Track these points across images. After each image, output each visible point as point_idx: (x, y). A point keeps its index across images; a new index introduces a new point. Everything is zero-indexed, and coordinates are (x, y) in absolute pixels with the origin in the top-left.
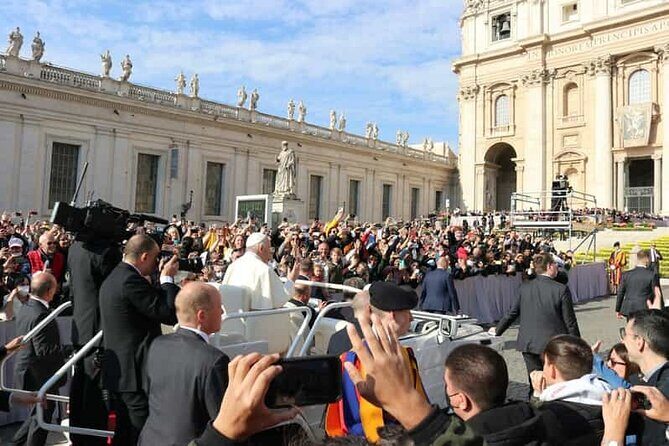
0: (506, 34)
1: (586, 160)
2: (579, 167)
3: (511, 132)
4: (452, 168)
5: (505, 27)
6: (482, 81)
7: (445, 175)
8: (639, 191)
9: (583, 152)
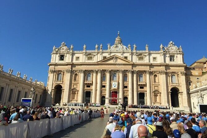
0: (63, 60)
1: (78, 91)
2: (76, 92)
3: (62, 82)
4: (44, 89)
5: (63, 58)
6: (56, 69)
7: (43, 91)
8: (87, 98)
9: (78, 89)
